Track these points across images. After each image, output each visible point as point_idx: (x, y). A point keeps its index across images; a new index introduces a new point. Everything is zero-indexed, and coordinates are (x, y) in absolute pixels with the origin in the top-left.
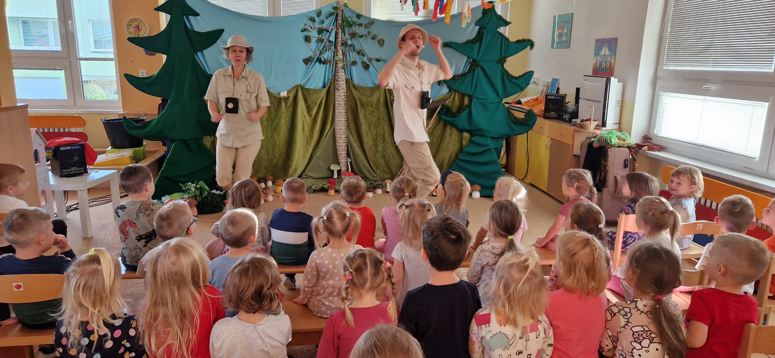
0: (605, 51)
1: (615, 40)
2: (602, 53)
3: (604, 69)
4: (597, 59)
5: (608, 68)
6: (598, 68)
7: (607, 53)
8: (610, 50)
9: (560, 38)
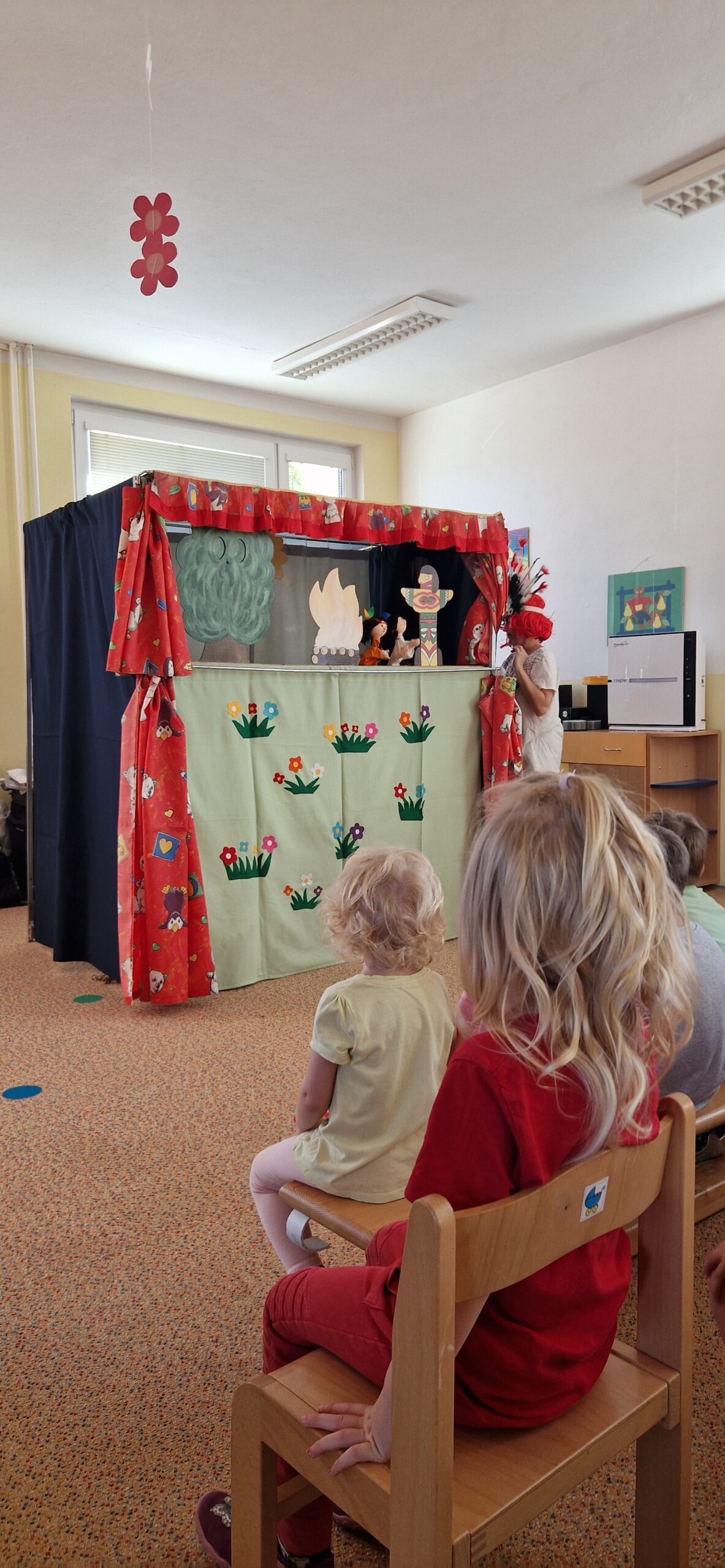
9: (641, 622)
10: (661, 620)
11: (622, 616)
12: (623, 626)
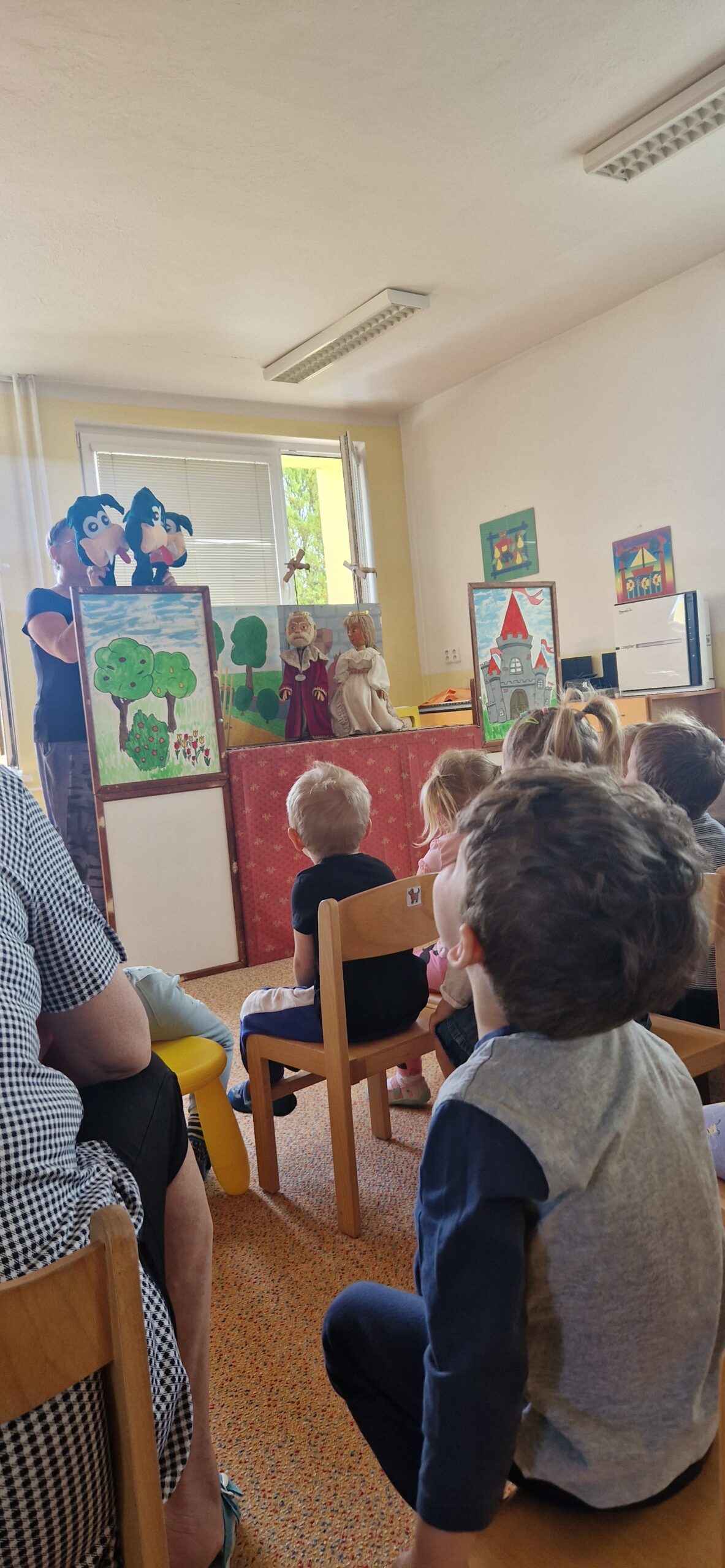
0: (644, 557)
1: (665, 534)
2: (637, 562)
3: (648, 591)
4: (623, 576)
5: (658, 587)
6: (631, 593)
7: (650, 558)
8: (654, 553)
9: (507, 561)
10: (521, 556)
11: (493, 558)
12: (494, 567)
